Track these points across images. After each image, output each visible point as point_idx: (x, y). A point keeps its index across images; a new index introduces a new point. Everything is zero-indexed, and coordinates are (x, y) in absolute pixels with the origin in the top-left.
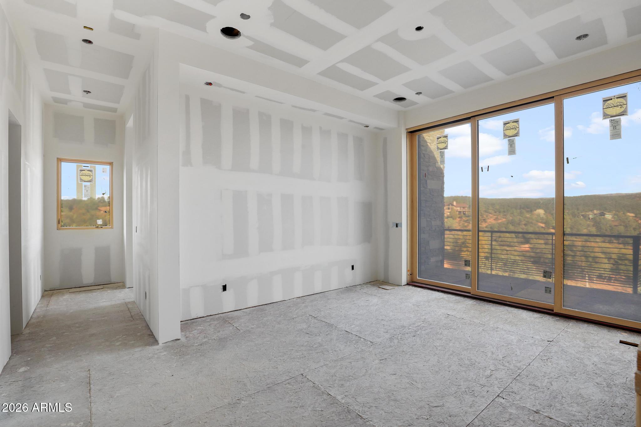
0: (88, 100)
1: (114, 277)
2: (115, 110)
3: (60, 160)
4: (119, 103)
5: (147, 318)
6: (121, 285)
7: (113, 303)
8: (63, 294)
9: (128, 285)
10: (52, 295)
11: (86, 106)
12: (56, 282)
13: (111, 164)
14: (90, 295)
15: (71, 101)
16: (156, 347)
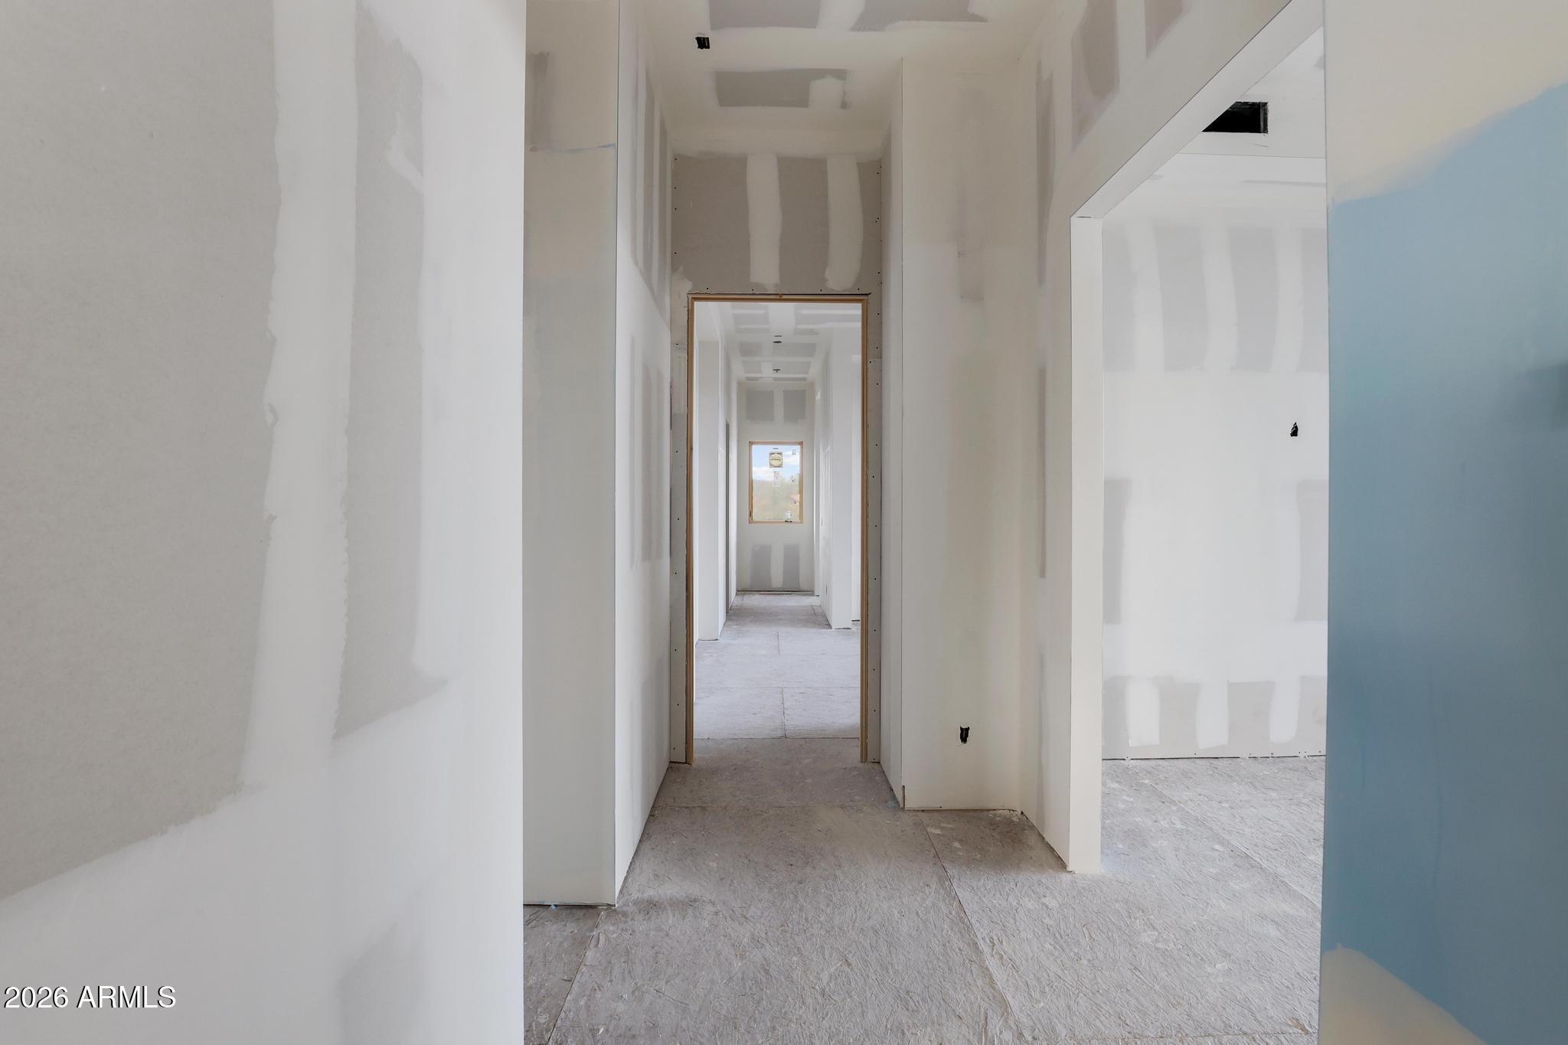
0: (778, 375)
1: (803, 586)
2: (804, 379)
3: (751, 443)
4: (807, 373)
5: (827, 613)
6: (810, 592)
7: (800, 604)
8: (754, 595)
9: (816, 594)
10: (744, 594)
11: (775, 379)
12: (747, 583)
13: (801, 444)
14: (778, 597)
15: (761, 378)
16: (830, 630)
